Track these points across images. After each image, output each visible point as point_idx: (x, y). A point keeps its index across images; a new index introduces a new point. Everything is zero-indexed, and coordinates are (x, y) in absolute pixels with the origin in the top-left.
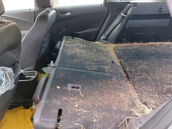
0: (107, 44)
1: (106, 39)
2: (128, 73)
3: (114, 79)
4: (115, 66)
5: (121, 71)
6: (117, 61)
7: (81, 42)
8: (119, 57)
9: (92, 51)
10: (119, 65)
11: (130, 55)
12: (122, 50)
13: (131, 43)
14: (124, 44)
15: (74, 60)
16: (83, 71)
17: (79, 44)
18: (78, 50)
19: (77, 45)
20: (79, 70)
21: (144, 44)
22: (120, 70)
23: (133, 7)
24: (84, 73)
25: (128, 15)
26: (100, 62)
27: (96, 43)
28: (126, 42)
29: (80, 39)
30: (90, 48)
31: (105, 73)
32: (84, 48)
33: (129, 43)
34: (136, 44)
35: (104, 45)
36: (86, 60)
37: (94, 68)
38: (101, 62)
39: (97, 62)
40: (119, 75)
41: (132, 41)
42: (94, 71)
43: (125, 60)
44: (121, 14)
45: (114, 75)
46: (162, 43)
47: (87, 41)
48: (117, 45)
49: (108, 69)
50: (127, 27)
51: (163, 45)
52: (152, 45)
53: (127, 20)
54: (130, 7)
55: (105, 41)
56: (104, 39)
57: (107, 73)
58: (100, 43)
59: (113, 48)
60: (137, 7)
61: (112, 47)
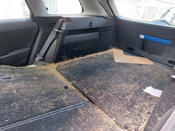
0: (46, 65)
1: (43, 60)
2: (89, 96)
3: (81, 111)
4: (71, 91)
5: (80, 95)
6: (69, 85)
7: (9, 72)
8: (69, 79)
9: (33, 80)
10: (74, 88)
11: (79, 73)
12: (66, 69)
13: (71, 59)
14: (65, 61)
15: (12, 105)
16: (37, 118)
17: (7, 76)
18: (11, 86)
19: (5, 77)
20: (30, 120)
21: (83, 58)
22: (78, 94)
23: (66, 22)
24: (40, 121)
25: (63, 31)
26: (51, 93)
27: (31, 68)
28: (67, 59)
29: (5, 66)
30: (27, 76)
31: (67, 108)
32: (19, 80)
33: (70, 59)
34: (76, 59)
35: (43, 67)
36: (32, 98)
37: (50, 107)
38: (53, 93)
39: (48, 94)
40: (81, 102)
41: (72, 57)
42: (52, 110)
43: (77, 81)
44: (55, 29)
45: (76, 105)
46: (97, 54)
47: (18, 67)
48: (58, 64)
49: (66, 100)
50: (65, 43)
51: (98, 55)
52: (90, 58)
53: (63, 36)
54: (63, 22)
55: (42, 62)
56: (41, 60)
57: (68, 106)
58: (37, 66)
59: (55, 69)
60: (70, 22)
61: (53, 67)
